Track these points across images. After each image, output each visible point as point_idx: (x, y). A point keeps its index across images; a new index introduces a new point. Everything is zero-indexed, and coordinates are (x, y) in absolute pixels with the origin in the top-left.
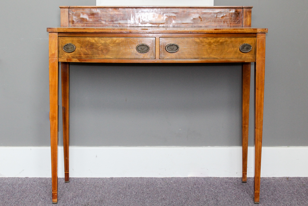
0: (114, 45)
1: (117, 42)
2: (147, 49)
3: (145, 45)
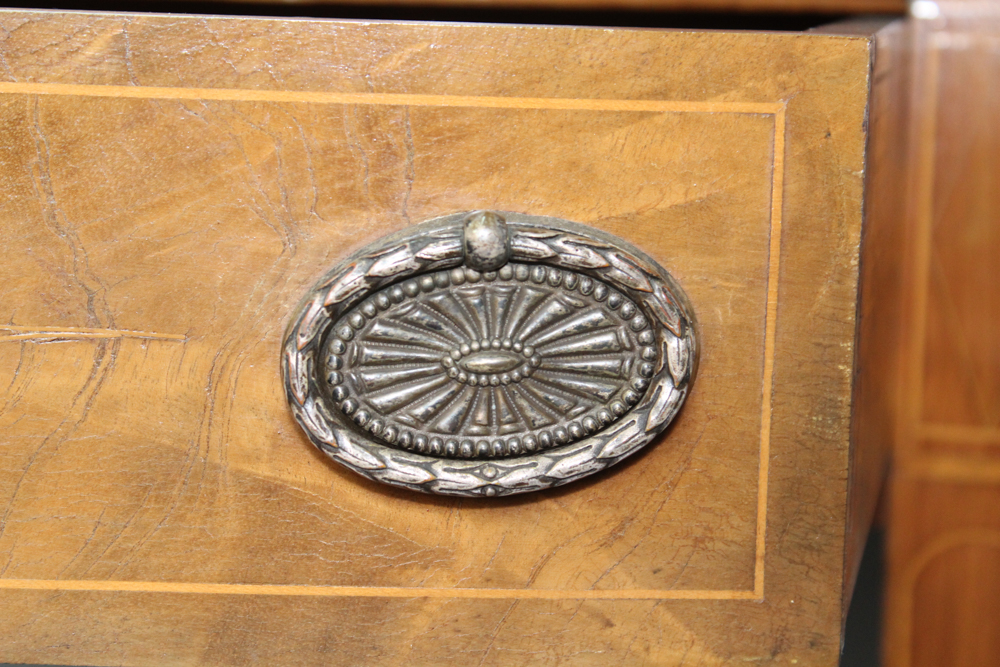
3: (559, 243)
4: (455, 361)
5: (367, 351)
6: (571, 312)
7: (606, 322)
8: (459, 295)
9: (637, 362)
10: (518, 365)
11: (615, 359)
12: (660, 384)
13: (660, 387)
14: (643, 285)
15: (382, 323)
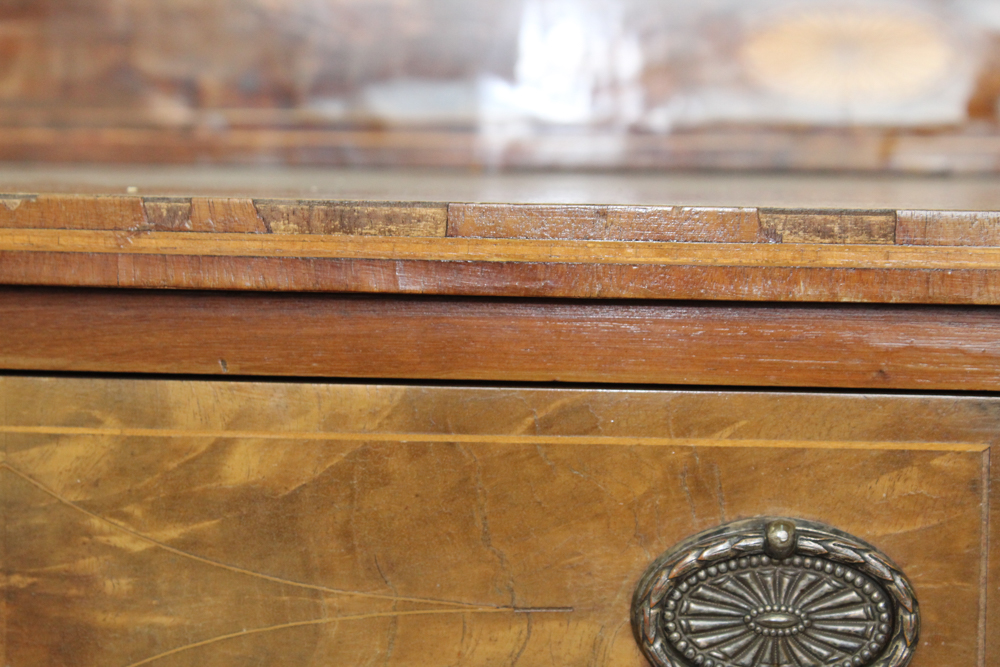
0: (174, 532)
1: (241, 468)
2: (877, 632)
3: (831, 545)
4: (752, 617)
5: (693, 606)
6: (836, 591)
7: (860, 599)
8: (760, 574)
9: (876, 632)
10: (796, 624)
11: (861, 625)
12: (897, 643)
13: (897, 647)
14: (888, 575)
15: (704, 587)
